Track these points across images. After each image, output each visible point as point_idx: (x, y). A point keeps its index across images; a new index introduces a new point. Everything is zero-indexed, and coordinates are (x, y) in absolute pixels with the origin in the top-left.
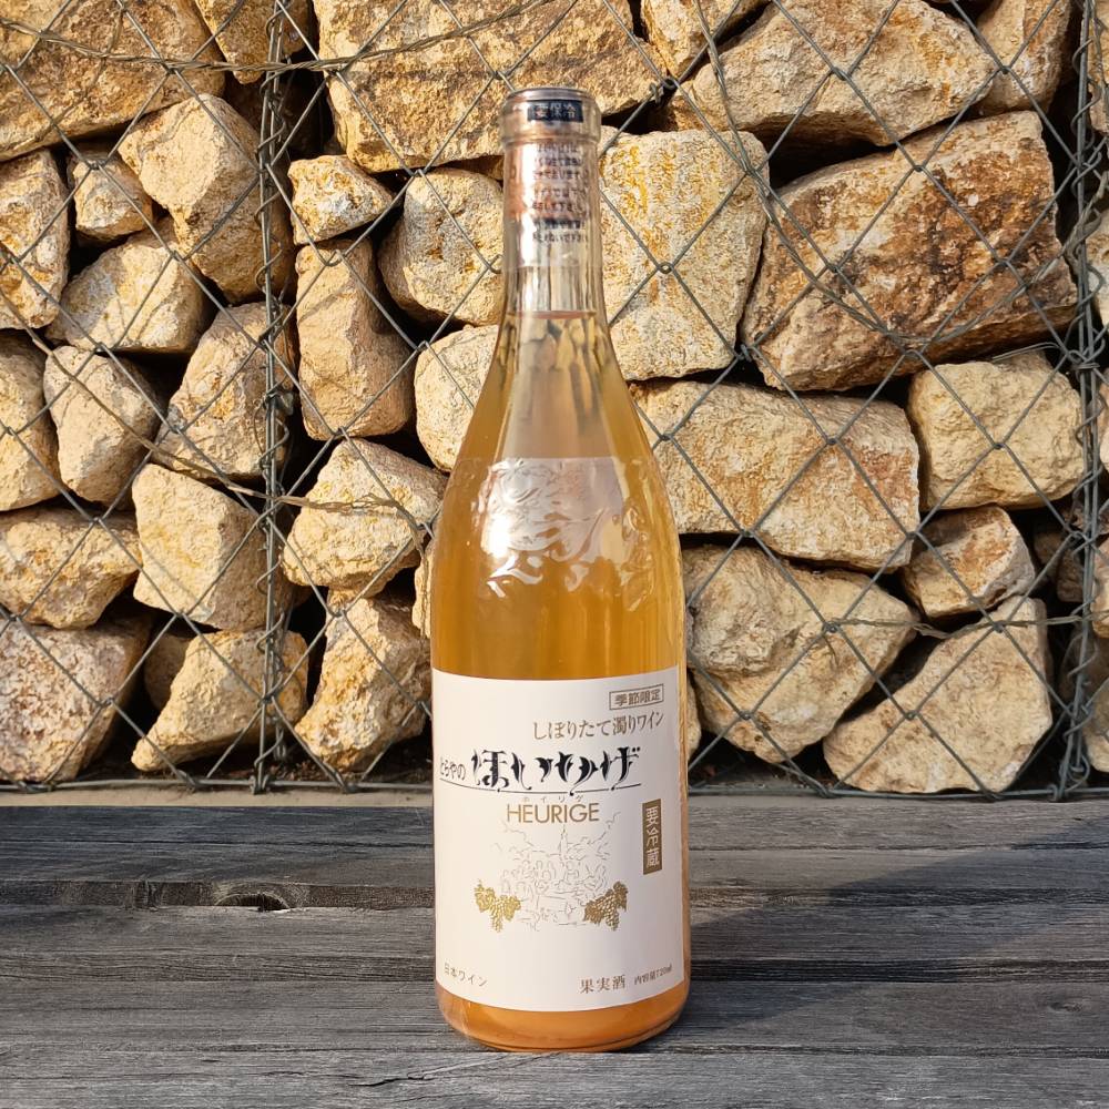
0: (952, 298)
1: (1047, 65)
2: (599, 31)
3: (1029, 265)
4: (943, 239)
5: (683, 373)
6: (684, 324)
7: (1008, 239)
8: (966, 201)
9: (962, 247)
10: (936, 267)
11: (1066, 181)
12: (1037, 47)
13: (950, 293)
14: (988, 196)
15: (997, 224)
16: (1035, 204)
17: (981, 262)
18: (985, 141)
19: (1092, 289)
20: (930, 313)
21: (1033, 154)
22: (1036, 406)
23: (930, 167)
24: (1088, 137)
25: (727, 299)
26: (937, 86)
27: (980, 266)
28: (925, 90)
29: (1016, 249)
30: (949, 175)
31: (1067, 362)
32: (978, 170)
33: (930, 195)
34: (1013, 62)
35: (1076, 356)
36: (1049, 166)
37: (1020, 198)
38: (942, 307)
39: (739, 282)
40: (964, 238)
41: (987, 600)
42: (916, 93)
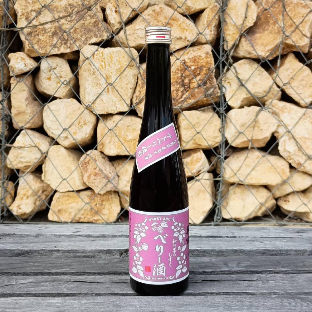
0: (187, 94)
1: (213, 32)
2: (94, 20)
3: (207, 85)
4: (185, 78)
5: (116, 112)
6: (116, 99)
7: (202, 78)
8: (191, 68)
9: (190, 80)
10: (183, 85)
11: (217, 63)
12: (210, 28)
13: (187, 92)
14: (197, 67)
15: (199, 74)
16: (209, 69)
17: (194, 84)
18: (196, 52)
19: (224, 92)
20: (181, 97)
21: (209, 56)
22: (209, 122)
23: (181, 59)
24: (223, 52)
25: (127, 93)
26: (184, 38)
27: (194, 85)
28: (181, 38)
29: (204, 81)
30: (187, 61)
31: (217, 111)
32: (194, 60)
33: (182, 66)
34: (204, 31)
35: (220, 109)
36: (213, 59)
37: (205, 67)
38: (184, 96)
39: (131, 88)
40: (190, 78)
41: (196, 173)
42: (178, 39)
